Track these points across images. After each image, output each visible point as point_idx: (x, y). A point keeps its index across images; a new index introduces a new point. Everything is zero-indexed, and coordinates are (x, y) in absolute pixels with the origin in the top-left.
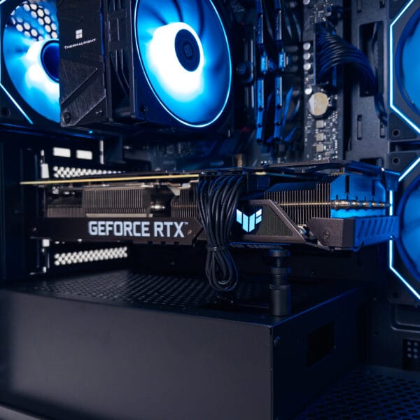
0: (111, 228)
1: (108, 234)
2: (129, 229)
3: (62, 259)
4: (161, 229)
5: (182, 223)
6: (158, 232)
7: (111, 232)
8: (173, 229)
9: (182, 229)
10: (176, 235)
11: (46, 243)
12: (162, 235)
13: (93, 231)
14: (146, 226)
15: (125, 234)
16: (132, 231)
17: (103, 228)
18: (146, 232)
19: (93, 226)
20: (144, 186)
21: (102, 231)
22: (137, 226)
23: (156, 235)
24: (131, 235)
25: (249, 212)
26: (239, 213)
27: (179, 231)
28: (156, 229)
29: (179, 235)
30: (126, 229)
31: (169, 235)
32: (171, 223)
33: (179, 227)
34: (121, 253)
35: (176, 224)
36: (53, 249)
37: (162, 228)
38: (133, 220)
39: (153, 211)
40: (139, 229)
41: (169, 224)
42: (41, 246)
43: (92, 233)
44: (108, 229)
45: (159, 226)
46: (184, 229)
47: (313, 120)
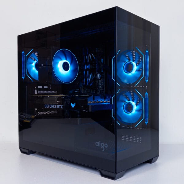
3: (40, 113)
4: (58, 107)
7: (49, 107)
8: (61, 106)
11: (36, 109)
15: (52, 108)
18: (56, 107)
19: (45, 105)
20: (56, 97)
21: (47, 107)
25: (73, 104)
26: (71, 104)
27: (62, 107)
30: (52, 106)
31: (60, 108)
33: (62, 106)
34: (55, 112)
36: (38, 111)
38: (53, 104)
39: (58, 103)
40: (54, 106)
41: (60, 105)
42: (35, 110)
43: (45, 107)
44: (49, 106)
46: (63, 107)
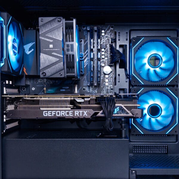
0: (55, 114)
1: (53, 115)
2: (64, 114)
5: (86, 111)
6: (76, 114)
8: (83, 113)
9: (87, 113)
10: (84, 115)
12: (78, 115)
13: (45, 114)
14: (71, 112)
15: (62, 115)
16: (65, 114)
17: (51, 114)
18: (71, 114)
19: (45, 113)
21: (50, 114)
22: (67, 112)
23: (75, 115)
24: (64, 115)
28: (76, 113)
29: (85, 115)
30: (62, 113)
31: (81, 115)
32: (82, 111)
33: (85, 113)
35: (84, 111)
37: (78, 113)
38: (65, 110)
41: (81, 112)
43: (45, 115)
44: (53, 113)
45: (77, 112)
47: (104, 75)
